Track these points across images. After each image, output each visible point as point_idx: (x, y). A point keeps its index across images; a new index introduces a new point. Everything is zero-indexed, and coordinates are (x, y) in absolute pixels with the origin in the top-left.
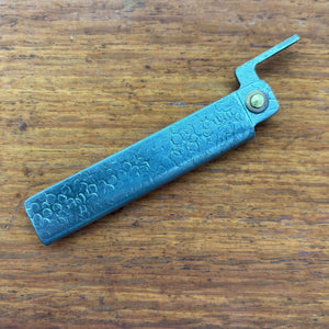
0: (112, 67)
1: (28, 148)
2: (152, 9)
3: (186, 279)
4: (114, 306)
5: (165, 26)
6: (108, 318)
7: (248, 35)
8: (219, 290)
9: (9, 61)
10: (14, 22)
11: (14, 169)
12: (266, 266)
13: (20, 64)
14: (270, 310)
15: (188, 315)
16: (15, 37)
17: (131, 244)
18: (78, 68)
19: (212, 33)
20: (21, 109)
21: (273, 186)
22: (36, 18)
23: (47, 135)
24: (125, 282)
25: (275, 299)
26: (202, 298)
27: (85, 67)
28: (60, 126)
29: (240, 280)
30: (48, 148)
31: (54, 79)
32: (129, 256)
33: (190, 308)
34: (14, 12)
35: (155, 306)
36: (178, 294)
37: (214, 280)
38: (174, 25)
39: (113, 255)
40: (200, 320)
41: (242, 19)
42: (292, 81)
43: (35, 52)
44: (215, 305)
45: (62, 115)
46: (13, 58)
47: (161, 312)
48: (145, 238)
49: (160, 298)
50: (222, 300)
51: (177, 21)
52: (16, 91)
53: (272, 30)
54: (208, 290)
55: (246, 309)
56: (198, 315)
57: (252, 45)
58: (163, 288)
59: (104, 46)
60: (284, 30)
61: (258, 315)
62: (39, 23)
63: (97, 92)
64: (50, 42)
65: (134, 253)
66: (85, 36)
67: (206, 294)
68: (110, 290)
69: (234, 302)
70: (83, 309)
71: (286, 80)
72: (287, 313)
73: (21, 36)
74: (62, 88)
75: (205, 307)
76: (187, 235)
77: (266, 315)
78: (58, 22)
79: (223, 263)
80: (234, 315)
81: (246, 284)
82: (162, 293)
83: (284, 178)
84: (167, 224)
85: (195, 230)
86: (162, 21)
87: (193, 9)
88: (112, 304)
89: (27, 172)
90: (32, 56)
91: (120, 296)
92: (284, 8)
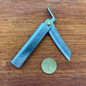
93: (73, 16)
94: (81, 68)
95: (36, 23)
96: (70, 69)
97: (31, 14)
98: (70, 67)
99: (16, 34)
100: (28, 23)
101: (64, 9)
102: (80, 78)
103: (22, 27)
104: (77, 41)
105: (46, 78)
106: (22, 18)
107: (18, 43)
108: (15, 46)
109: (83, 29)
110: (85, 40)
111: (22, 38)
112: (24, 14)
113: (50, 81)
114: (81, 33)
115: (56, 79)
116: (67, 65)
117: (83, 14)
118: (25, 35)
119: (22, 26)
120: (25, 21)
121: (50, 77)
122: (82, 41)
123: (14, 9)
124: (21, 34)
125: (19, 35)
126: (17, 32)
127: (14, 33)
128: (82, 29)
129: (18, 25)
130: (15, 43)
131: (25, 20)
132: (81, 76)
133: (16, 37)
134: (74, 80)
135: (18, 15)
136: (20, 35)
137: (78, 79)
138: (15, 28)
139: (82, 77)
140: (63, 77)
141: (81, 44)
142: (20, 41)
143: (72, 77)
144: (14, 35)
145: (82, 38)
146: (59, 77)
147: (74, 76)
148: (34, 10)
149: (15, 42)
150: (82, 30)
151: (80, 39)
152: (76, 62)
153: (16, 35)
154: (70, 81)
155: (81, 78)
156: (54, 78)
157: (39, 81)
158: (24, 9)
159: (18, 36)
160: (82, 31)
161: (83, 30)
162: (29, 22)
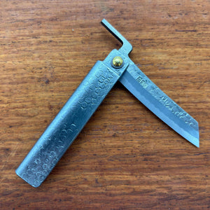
0: (96, 45)
1: (50, 94)
2: (118, 12)
3: (146, 166)
4: (104, 183)
5: (126, 21)
6: (101, 191)
7: (174, 25)
8: (165, 172)
9: (38, 45)
10: (39, 22)
11: (43, 106)
12: (192, 157)
13: (43, 46)
14: (195, 183)
15: (148, 187)
16: (40, 31)
17: (112, 147)
18: (77, 47)
19: (153, 24)
20: (46, 72)
21: (194, 111)
22: (52, 20)
23: (61, 86)
24: (110, 170)
25: (198, 176)
26: (155, 177)
27: (81, 46)
28: (69, 80)
29: (177, 166)
30: (62, 94)
31: (64, 54)
32: (111, 154)
33: (149, 183)
34: (39, 17)
35: (128, 183)
36: (141, 176)
37: (162, 166)
38: (131, 21)
39: (102, 153)
40: (155, 190)
41: (170, 16)
42: (201, 49)
43: (52, 39)
44: (163, 181)
45: (70, 74)
46: (40, 43)
47: (132, 186)
48: (120, 143)
49: (131, 178)
50: (167, 178)
51: (133, 18)
52: (42, 61)
53: (188, 21)
54: (159, 172)
55: (182, 183)
56: (153, 187)
57: (176, 30)
58: (132, 172)
59: (92, 34)
60: (195, 21)
61: (189, 186)
62: (54, 23)
63: (89, 60)
64: (61, 33)
65: (115, 152)
66: (80, 29)
67: (157, 175)
68: (101, 175)
69: (174, 179)
70: (86, 186)
71: (198, 49)
72: (206, 184)
73: (44, 30)
74: (69, 59)
75: (157, 182)
76: (145, 141)
77: (193, 186)
78: (64, 22)
79: (167, 156)
80: (175, 187)
81: (181, 168)
82: (132, 175)
83: (200, 106)
84: (133, 135)
85: (149, 138)
86: (125, 19)
87: (142, 11)
88: (103, 182)
89: (51, 107)
90: (51, 41)
91: (107, 178)
92: (194, 8)
93: (166, 24)
94: (188, 168)
95: (63, 44)
96: (154, 170)
97: (50, 22)
98: (156, 166)
99: (11, 74)
100: (40, 47)
101: (139, 7)
102: (184, 199)
103: (24, 56)
104: (175, 93)
105: (86, 194)
106: (27, 32)
107: (13, 98)
108: (5, 106)
109: (193, 60)
110: (198, 89)
111: (23, 85)
112: (31, 22)
113: (98, 205)
114: (187, 69)
115: (116, 198)
116: (146, 160)
117: (192, 18)
118: (33, 78)
119: (26, 53)
120: (33, 40)
121: (99, 194)
122: (189, 92)
123: (8, 10)
124: (22, 74)
125: (16, 76)
126: (13, 70)
127: (5, 72)
128: (189, 59)
129: (15, 50)
130: (6, 99)
131: (35, 37)
132: (186, 191)
133: (10, 83)
134: (166, 202)
135: (17, 26)
136: (20, 77)
137: (177, 199)
138: (6, 59)
139: (189, 194)
140: (135, 193)
141: (186, 100)
142: (20, 93)
143: (160, 194)
144: (5, 78)
145: (191, 85)
146: (124, 194)
147: (165, 191)
148: (59, 10)
149: (7, 96)
150: (189, 62)
151: (184, 87)
152: (172, 152)
153: (9, 78)
154: (155, 204)
155: (187, 197)
156: (110, 195)
157: (68, 202)
158: (33, 9)
159: (14, 80)
160: (189, 65)
161: (192, 62)
162: (46, 42)
